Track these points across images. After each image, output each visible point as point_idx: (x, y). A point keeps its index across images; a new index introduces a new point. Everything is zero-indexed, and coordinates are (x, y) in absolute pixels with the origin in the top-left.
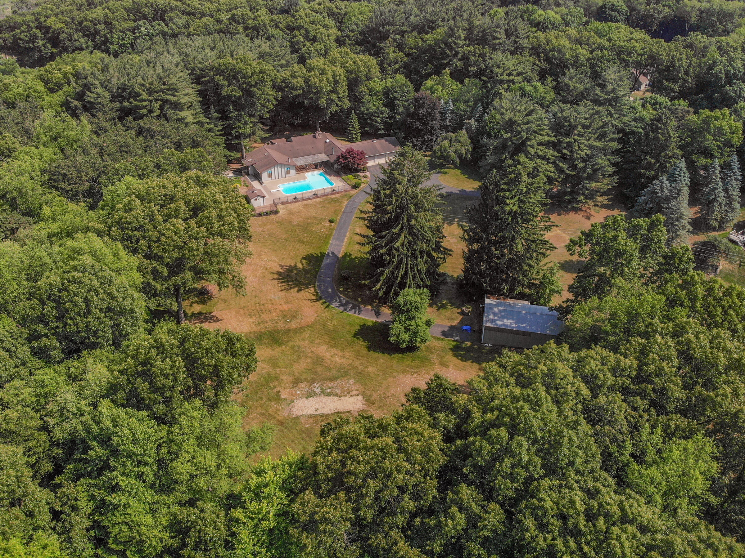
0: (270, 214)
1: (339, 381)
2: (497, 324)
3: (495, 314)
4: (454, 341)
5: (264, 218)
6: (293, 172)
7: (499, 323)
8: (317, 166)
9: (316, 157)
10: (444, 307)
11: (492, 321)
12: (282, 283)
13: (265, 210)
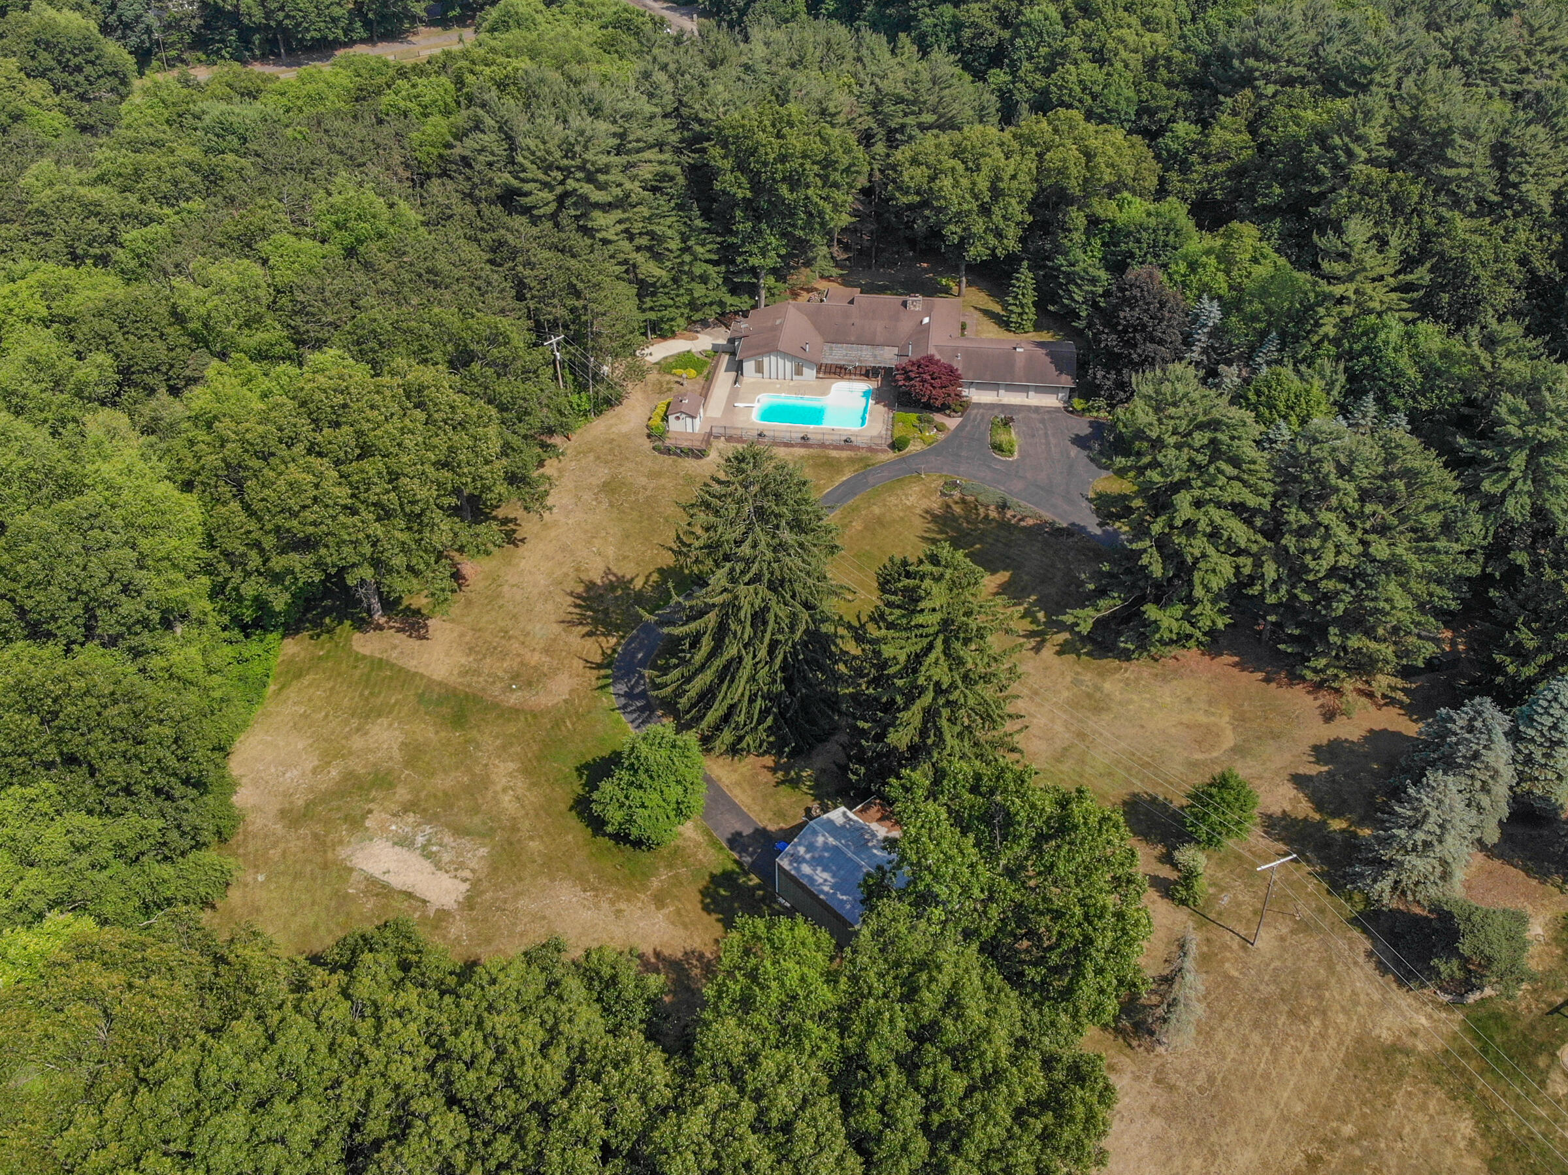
0: (687, 455)
1: (465, 841)
2: (798, 869)
3: (810, 847)
4: (736, 861)
5: (668, 460)
6: (810, 373)
7: (806, 869)
8: (868, 373)
9: (878, 351)
10: (795, 783)
11: (796, 859)
12: (577, 606)
13: (685, 444)
